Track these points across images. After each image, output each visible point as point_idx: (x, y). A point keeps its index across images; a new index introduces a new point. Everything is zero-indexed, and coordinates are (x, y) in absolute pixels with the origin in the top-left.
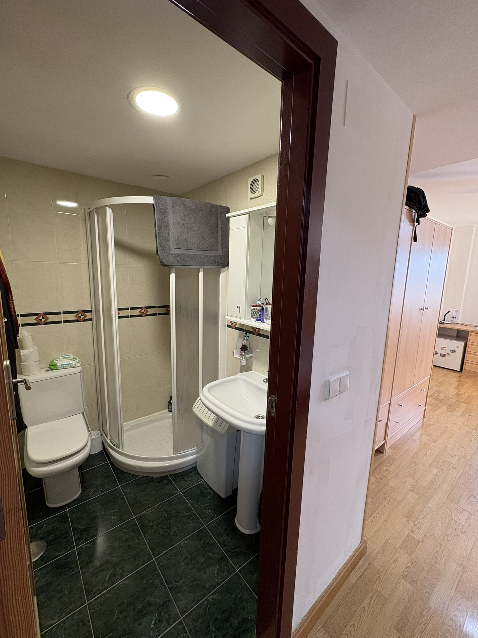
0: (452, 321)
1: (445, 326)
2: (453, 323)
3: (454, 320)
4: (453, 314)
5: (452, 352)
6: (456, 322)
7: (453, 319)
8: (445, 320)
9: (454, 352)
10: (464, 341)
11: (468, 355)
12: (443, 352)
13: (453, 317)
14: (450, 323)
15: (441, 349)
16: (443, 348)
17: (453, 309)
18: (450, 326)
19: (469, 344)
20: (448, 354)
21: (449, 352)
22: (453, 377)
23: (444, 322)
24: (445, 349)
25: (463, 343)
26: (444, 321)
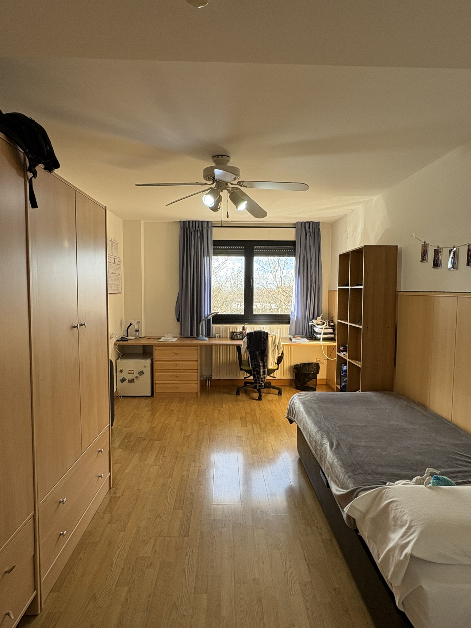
0: (136, 336)
1: (130, 342)
2: (137, 338)
3: (138, 334)
4: (135, 327)
5: (140, 374)
6: (140, 337)
7: (136, 333)
8: (129, 335)
9: (142, 374)
10: (150, 357)
11: (156, 374)
12: (131, 377)
13: (136, 331)
14: (134, 338)
15: (128, 373)
16: (130, 372)
17: (135, 320)
18: (133, 343)
19: (155, 361)
20: (137, 377)
21: (137, 376)
22: (145, 407)
23: (128, 338)
24: (132, 372)
25: (149, 361)
26: (127, 336)
